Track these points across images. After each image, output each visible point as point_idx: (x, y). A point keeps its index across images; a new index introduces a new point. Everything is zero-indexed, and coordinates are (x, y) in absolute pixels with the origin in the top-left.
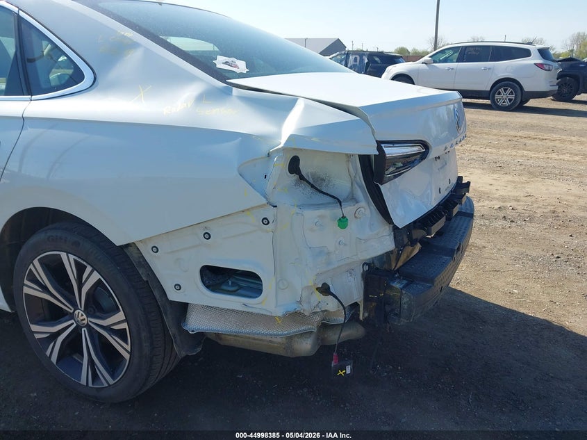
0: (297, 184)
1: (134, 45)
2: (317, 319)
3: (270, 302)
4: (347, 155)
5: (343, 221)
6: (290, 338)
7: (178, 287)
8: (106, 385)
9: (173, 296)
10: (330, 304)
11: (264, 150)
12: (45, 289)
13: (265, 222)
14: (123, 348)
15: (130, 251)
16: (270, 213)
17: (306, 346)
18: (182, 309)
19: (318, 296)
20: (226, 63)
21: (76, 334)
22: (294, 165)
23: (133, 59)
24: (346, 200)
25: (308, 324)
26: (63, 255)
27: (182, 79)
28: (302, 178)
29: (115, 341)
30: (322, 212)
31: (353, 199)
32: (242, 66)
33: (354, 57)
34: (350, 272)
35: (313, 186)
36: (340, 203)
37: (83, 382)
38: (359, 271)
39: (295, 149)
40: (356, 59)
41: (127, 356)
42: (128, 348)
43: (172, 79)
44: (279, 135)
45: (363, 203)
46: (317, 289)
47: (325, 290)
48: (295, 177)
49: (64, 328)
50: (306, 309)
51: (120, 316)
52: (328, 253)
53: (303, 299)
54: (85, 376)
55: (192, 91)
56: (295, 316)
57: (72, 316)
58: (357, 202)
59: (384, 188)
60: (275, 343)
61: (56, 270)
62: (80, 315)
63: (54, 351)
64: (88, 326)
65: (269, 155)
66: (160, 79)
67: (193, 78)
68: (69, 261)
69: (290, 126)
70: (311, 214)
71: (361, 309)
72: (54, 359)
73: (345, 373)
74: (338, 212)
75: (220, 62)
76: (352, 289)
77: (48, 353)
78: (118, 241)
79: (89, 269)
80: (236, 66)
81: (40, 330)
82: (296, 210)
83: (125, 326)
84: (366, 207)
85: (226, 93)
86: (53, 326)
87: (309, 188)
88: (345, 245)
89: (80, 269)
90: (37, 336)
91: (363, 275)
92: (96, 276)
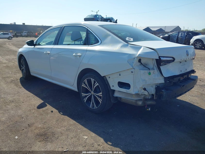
0: (140, 65)
1: (110, 35)
2: (143, 96)
3: (132, 91)
4: (152, 59)
5: (150, 73)
6: (136, 100)
7: (113, 86)
8: (95, 108)
9: (112, 88)
10: (146, 93)
11: (134, 57)
12: (86, 86)
13: (132, 72)
14: (100, 101)
15: (105, 78)
16: (133, 70)
17: (140, 103)
18: (114, 91)
19: (143, 91)
20: (129, 39)
21: (91, 97)
22: (140, 61)
23: (109, 38)
24: (151, 69)
25: (141, 98)
26: (92, 79)
27: (118, 42)
28: (141, 64)
29: (99, 99)
30: (145, 71)
31: (153, 69)
32: (132, 39)
33: (181, 33)
34: (152, 86)
35: (144, 66)
36: (149, 69)
37: (90, 107)
38: (154, 87)
39: (140, 57)
40: (182, 34)
41: (101, 102)
42: (101, 101)
43: (117, 42)
44: (137, 54)
45: (156, 70)
46: (143, 89)
47: (145, 89)
48: (139, 63)
49: (89, 95)
50: (140, 93)
51: (101, 93)
52: (146, 81)
53: (139, 90)
54: (91, 106)
55: (120, 45)
56: (137, 95)
57: (91, 92)
58: (154, 70)
59: (161, 67)
60: (133, 102)
61: (89, 82)
62: (92, 93)
63: (85, 100)
64: (94, 95)
65: (134, 58)
66: (114, 42)
67: (121, 42)
68: (93, 80)
69: (140, 52)
70: (142, 71)
71: (155, 96)
72: (85, 101)
73: (149, 110)
74: (149, 71)
75: (127, 39)
76: (152, 91)
77: (84, 100)
78: (102, 75)
79: (96, 82)
80: (131, 40)
81: (83, 94)
82: (139, 70)
83: (102, 96)
84: (156, 71)
85: (127, 45)
86: (86, 94)
87: (143, 66)
88: (150, 79)
89: (95, 82)
90: (83, 96)
91: (155, 88)
92: (98, 84)
